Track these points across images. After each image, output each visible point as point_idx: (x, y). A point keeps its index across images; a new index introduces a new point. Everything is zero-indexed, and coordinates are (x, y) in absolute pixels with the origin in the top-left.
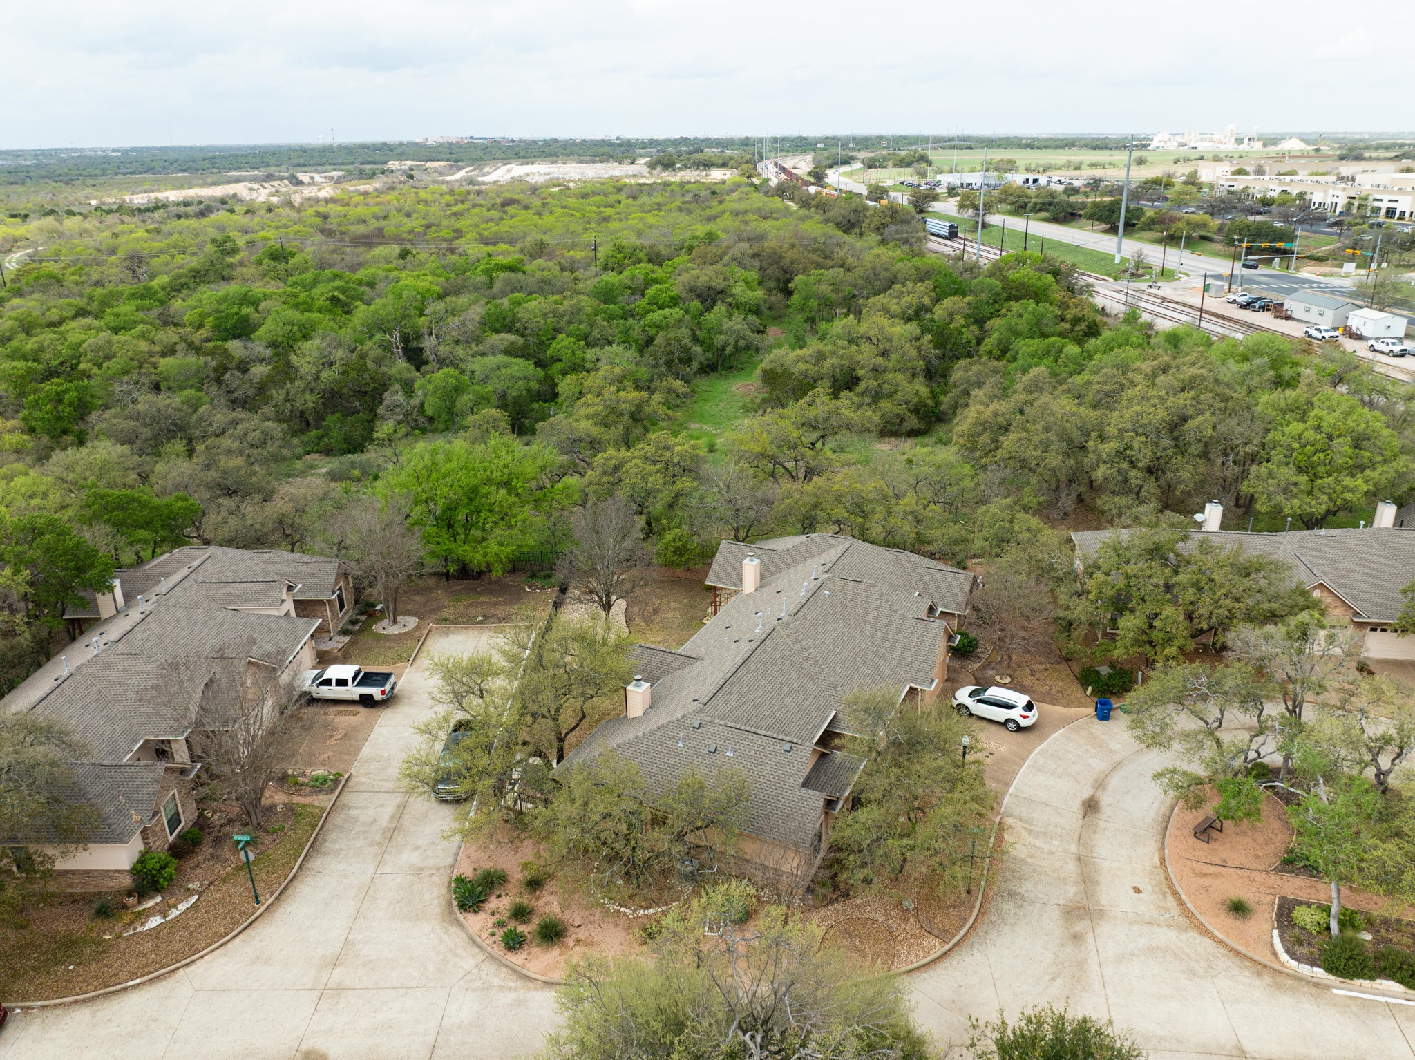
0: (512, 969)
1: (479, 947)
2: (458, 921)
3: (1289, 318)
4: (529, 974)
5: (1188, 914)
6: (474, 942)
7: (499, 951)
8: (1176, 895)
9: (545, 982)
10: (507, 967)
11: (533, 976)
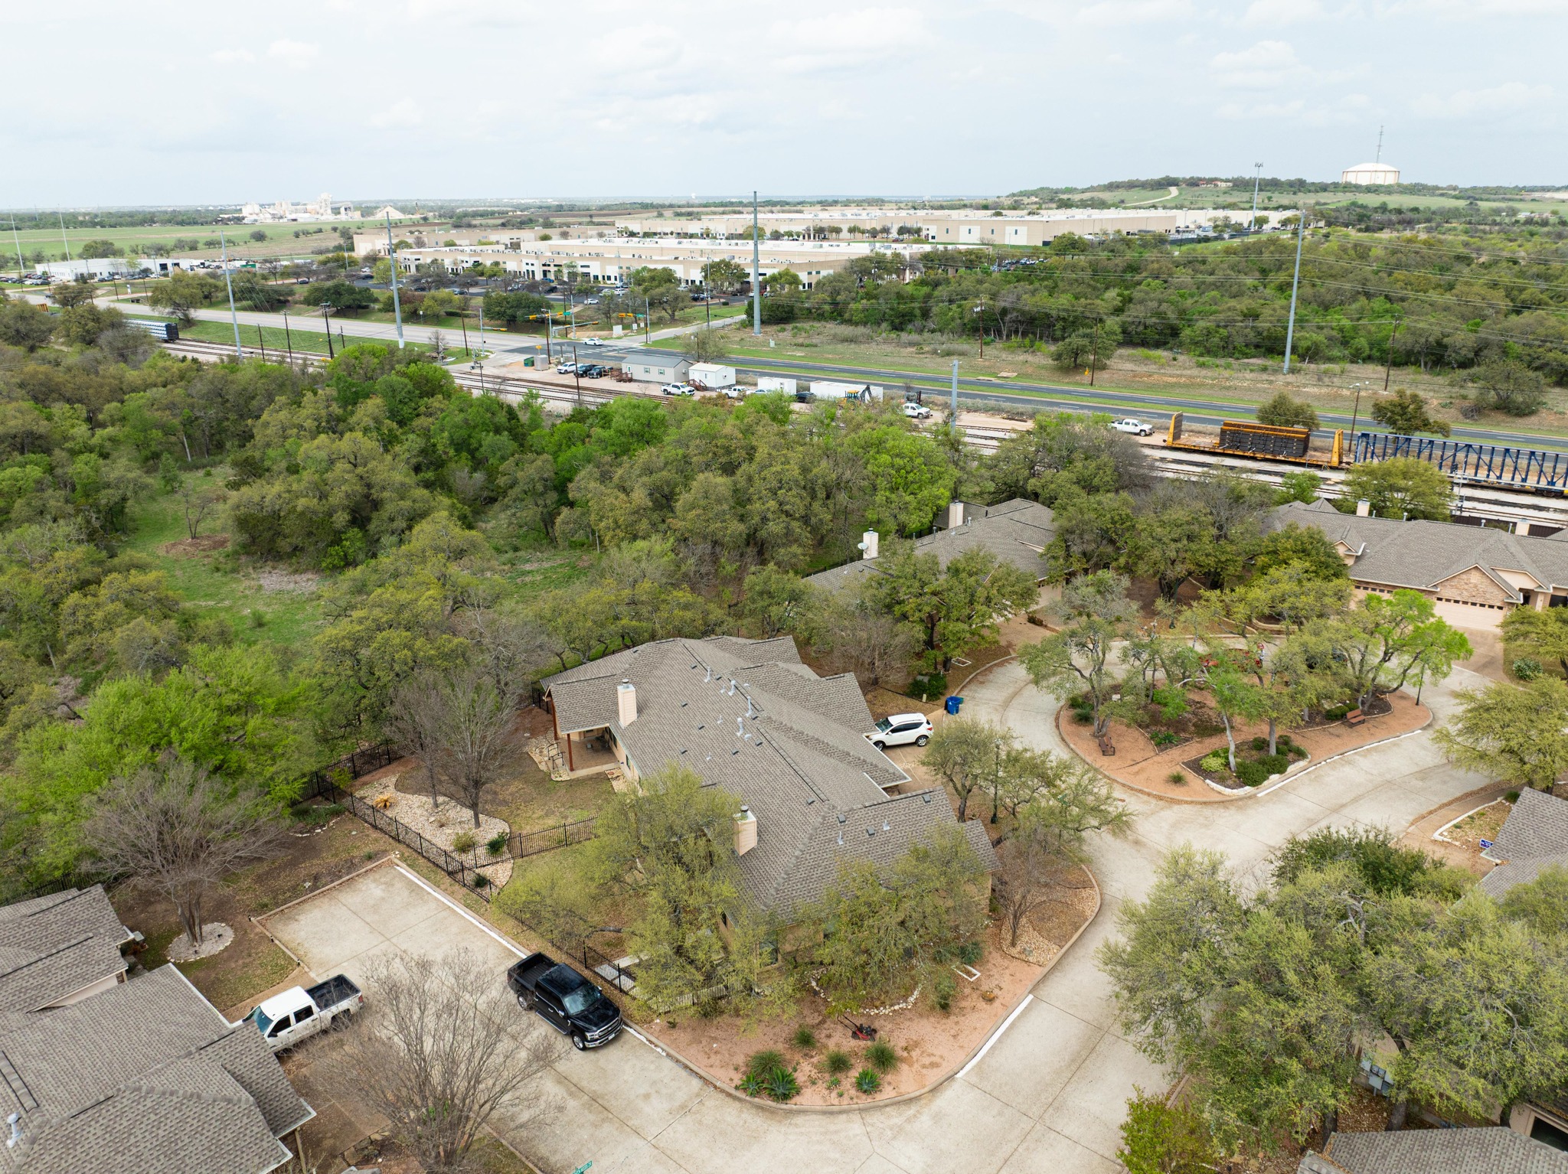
0: (892, 1104)
1: (841, 1112)
2: (791, 1112)
3: (631, 380)
4: (912, 1095)
5: (1160, 798)
6: (832, 1113)
7: (865, 1101)
8: (1141, 791)
9: (931, 1091)
10: (886, 1106)
11: (917, 1093)
